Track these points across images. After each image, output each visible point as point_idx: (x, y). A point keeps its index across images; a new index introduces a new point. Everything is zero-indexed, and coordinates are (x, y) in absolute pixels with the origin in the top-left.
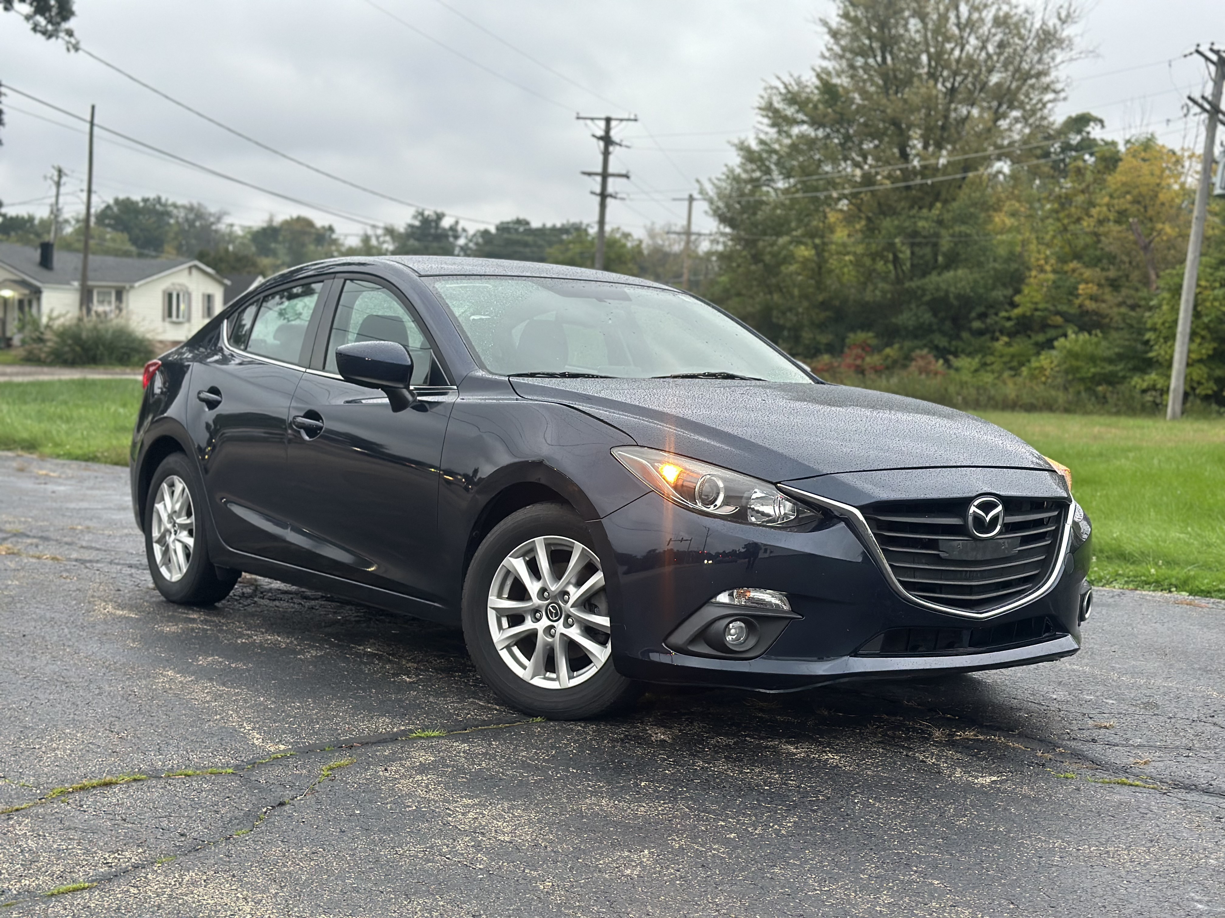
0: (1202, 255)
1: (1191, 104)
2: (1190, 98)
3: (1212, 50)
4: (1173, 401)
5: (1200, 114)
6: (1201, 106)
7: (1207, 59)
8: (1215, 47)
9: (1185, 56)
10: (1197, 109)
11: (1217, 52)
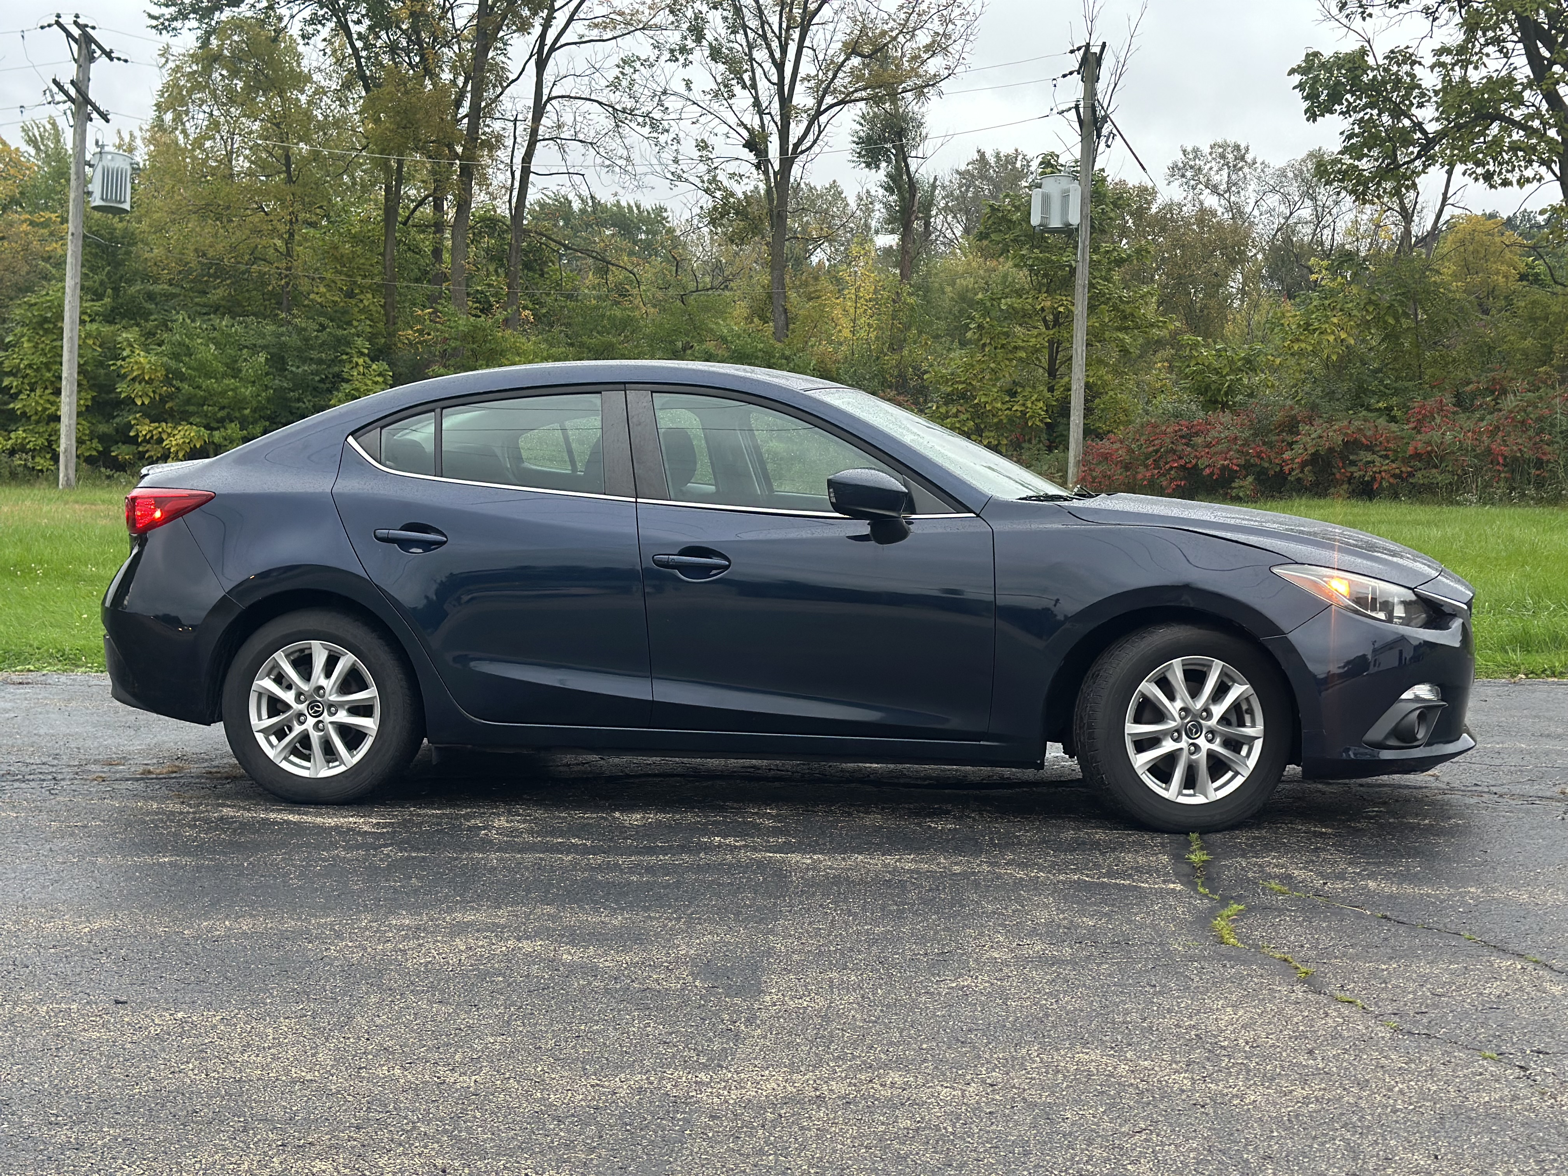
0: (85, 276)
1: (55, 89)
2: (55, 81)
3: (75, 23)
4: (66, 468)
5: (65, 102)
6: (66, 93)
7: (69, 35)
8: (81, 21)
9: (42, 28)
10: (61, 97)
11: (82, 27)
